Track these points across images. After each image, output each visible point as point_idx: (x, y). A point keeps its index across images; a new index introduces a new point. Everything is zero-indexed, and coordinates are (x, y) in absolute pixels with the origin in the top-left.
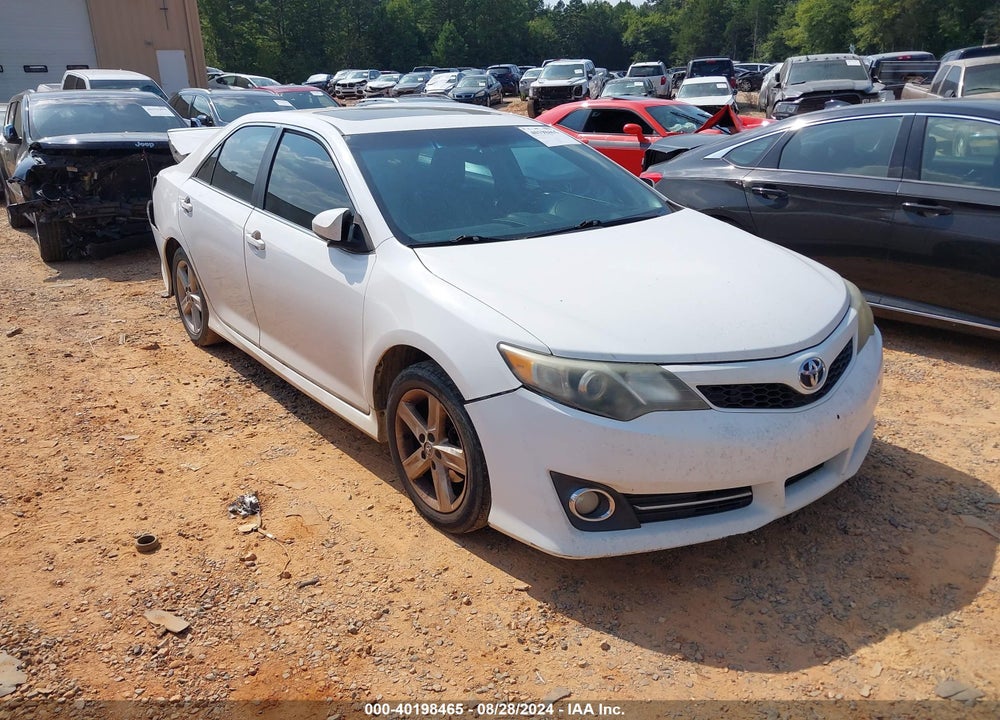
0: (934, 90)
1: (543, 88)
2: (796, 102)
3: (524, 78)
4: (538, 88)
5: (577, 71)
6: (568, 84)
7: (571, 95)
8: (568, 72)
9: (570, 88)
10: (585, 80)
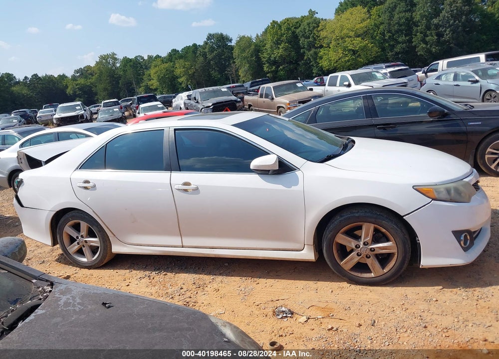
0: (261, 96)
1: (61, 118)
2: (211, 107)
3: (38, 115)
4: (59, 118)
5: (77, 108)
6: (76, 114)
7: (78, 119)
8: (73, 108)
9: (77, 116)
10: (84, 112)
